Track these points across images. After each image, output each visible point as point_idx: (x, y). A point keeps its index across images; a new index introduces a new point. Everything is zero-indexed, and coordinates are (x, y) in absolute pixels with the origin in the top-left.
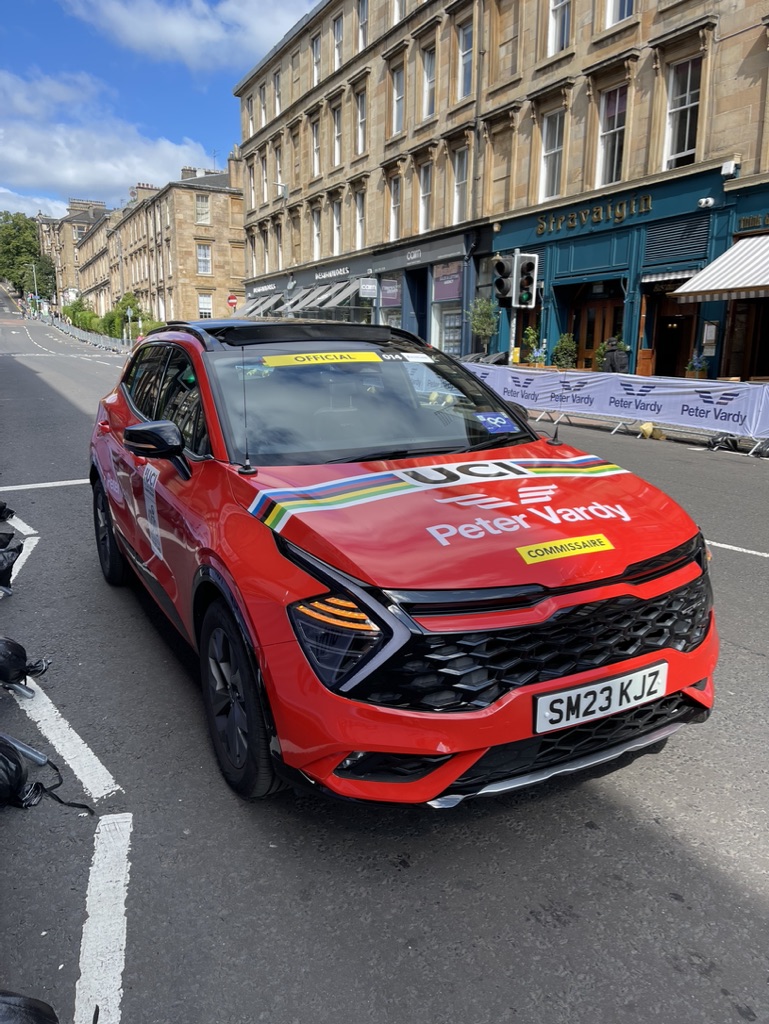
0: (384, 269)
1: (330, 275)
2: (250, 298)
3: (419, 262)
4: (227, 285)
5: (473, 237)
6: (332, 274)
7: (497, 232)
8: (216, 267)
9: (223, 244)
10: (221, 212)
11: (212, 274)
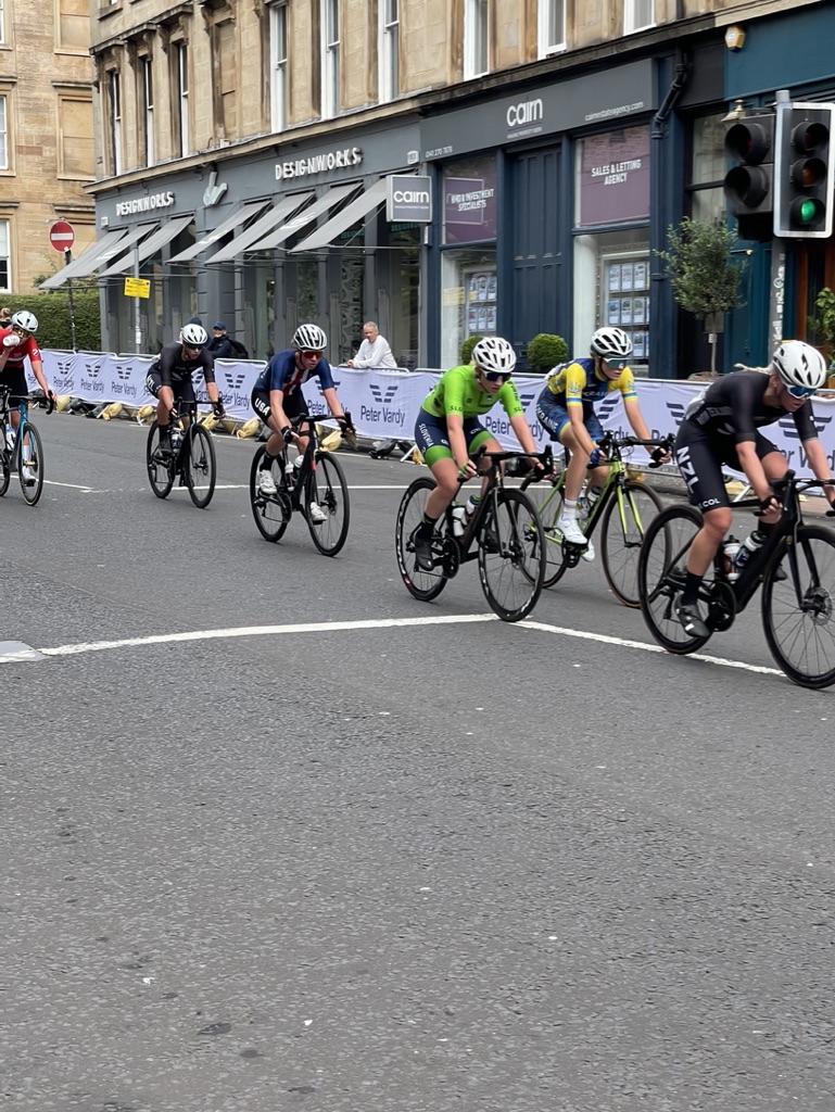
0: (448, 151)
1: (312, 169)
2: (108, 229)
3: (538, 131)
4: (50, 196)
5: (674, 65)
6: (319, 163)
7: (736, 50)
8: (20, 149)
9: (36, 94)
10: (33, 13)
11: (10, 168)
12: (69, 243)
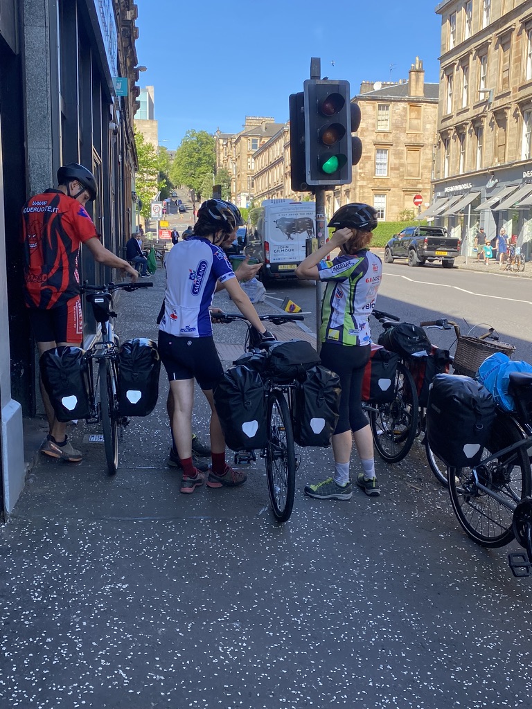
2: (439, 197)
4: (401, 185)
8: (392, 169)
9: (399, 148)
10: (400, 119)
11: (388, 176)
12: (420, 203)
